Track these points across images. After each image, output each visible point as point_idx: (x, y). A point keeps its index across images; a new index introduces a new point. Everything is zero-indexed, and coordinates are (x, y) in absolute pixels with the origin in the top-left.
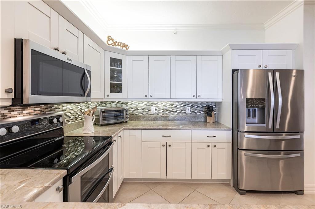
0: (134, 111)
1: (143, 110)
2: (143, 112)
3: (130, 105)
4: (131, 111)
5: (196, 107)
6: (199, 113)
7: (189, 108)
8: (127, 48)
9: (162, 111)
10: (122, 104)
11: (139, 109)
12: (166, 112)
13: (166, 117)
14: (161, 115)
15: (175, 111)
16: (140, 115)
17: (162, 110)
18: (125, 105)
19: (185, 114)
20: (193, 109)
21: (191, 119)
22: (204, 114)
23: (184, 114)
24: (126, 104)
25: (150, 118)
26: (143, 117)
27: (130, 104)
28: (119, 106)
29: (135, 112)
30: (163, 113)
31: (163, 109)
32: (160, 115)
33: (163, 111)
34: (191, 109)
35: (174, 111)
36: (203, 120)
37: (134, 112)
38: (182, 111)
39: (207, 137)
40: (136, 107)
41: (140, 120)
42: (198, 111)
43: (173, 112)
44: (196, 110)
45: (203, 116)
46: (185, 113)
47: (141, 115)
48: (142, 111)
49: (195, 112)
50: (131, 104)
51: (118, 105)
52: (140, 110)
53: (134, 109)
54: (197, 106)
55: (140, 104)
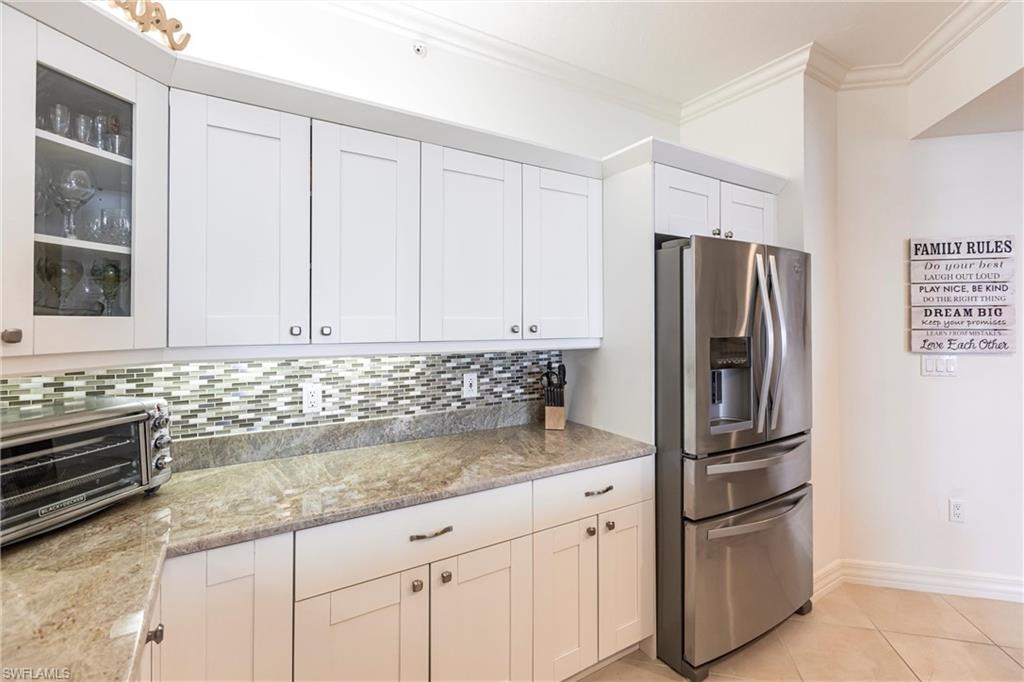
0: (194, 414)
1: (253, 406)
2: (252, 415)
3: (170, 383)
4: (178, 418)
5: (500, 372)
6: (509, 395)
7: (474, 376)
8: (177, 37)
9: (360, 402)
10: (107, 382)
11: (226, 400)
12: (378, 404)
13: (378, 425)
14: (353, 419)
15: (419, 393)
16: (237, 431)
17: (360, 393)
18: (133, 386)
19: (459, 404)
20: (487, 380)
21: (482, 423)
22: (525, 397)
23: (455, 404)
24: (138, 378)
25: (296, 442)
26: (255, 442)
27: (170, 374)
28: (82, 394)
29: (201, 419)
30: (364, 408)
31: (362, 389)
32: (348, 420)
33: (362, 398)
34: (482, 380)
35: (412, 394)
36: (522, 418)
37: (192, 421)
38: (448, 394)
39: (587, 494)
40: (207, 392)
41: (238, 460)
42: (505, 385)
43: (408, 401)
44: (497, 382)
45: (524, 403)
46: (458, 398)
47: (243, 431)
48: (249, 411)
49: (495, 390)
50: (176, 378)
51: (71, 389)
52: (235, 405)
53: (195, 406)
54: (501, 369)
55: (234, 376)
